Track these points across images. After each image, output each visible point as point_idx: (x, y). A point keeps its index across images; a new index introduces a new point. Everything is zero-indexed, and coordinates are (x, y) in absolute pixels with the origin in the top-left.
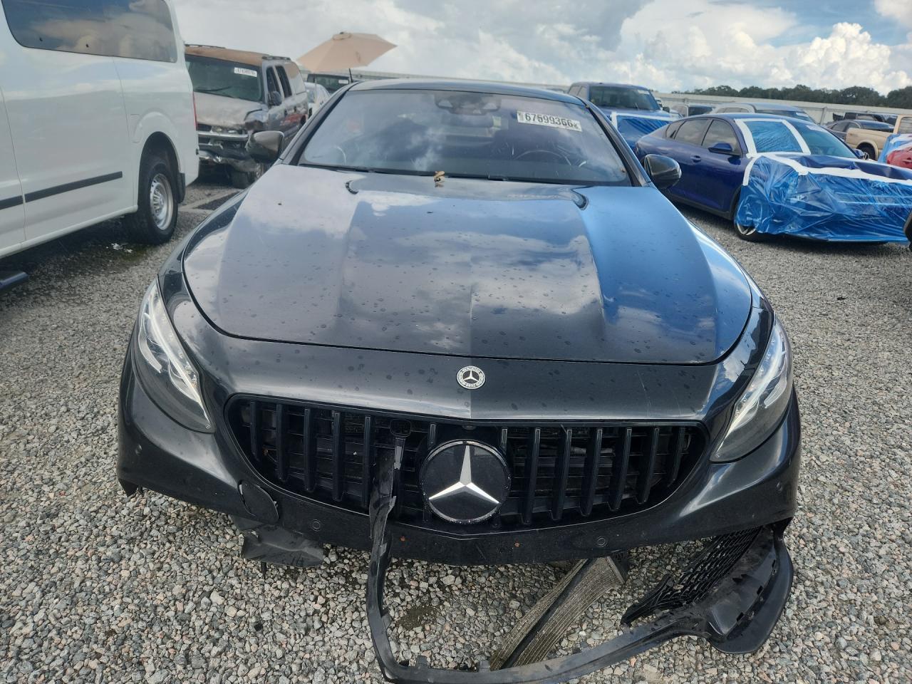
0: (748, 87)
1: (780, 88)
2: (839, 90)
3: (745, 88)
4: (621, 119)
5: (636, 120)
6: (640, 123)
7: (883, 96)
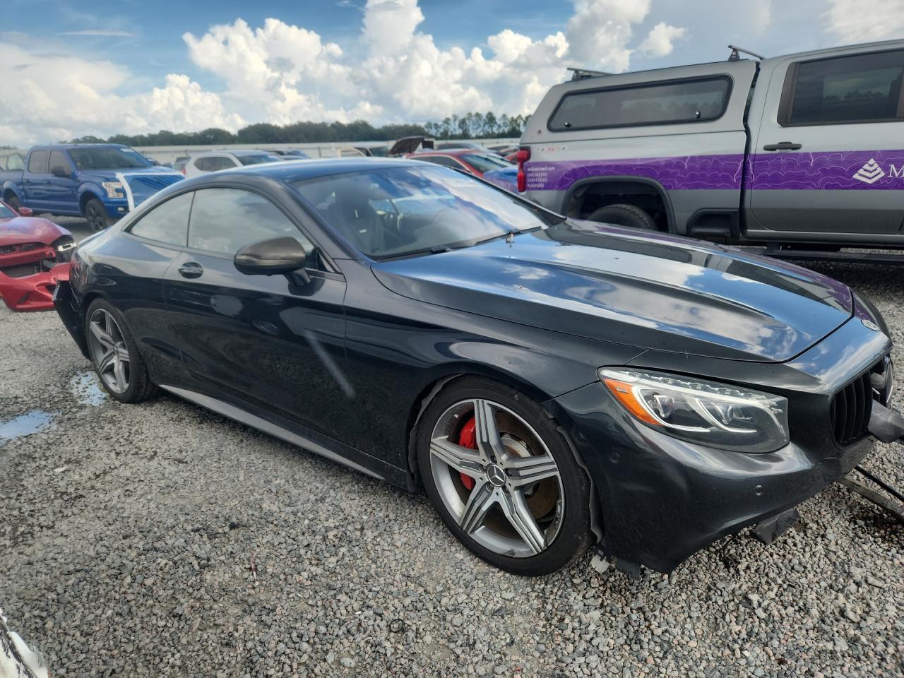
0: (114, 136)
1: (145, 134)
2: (198, 132)
3: (112, 137)
4: (130, 179)
5: (146, 178)
6: (153, 181)
7: (235, 135)
